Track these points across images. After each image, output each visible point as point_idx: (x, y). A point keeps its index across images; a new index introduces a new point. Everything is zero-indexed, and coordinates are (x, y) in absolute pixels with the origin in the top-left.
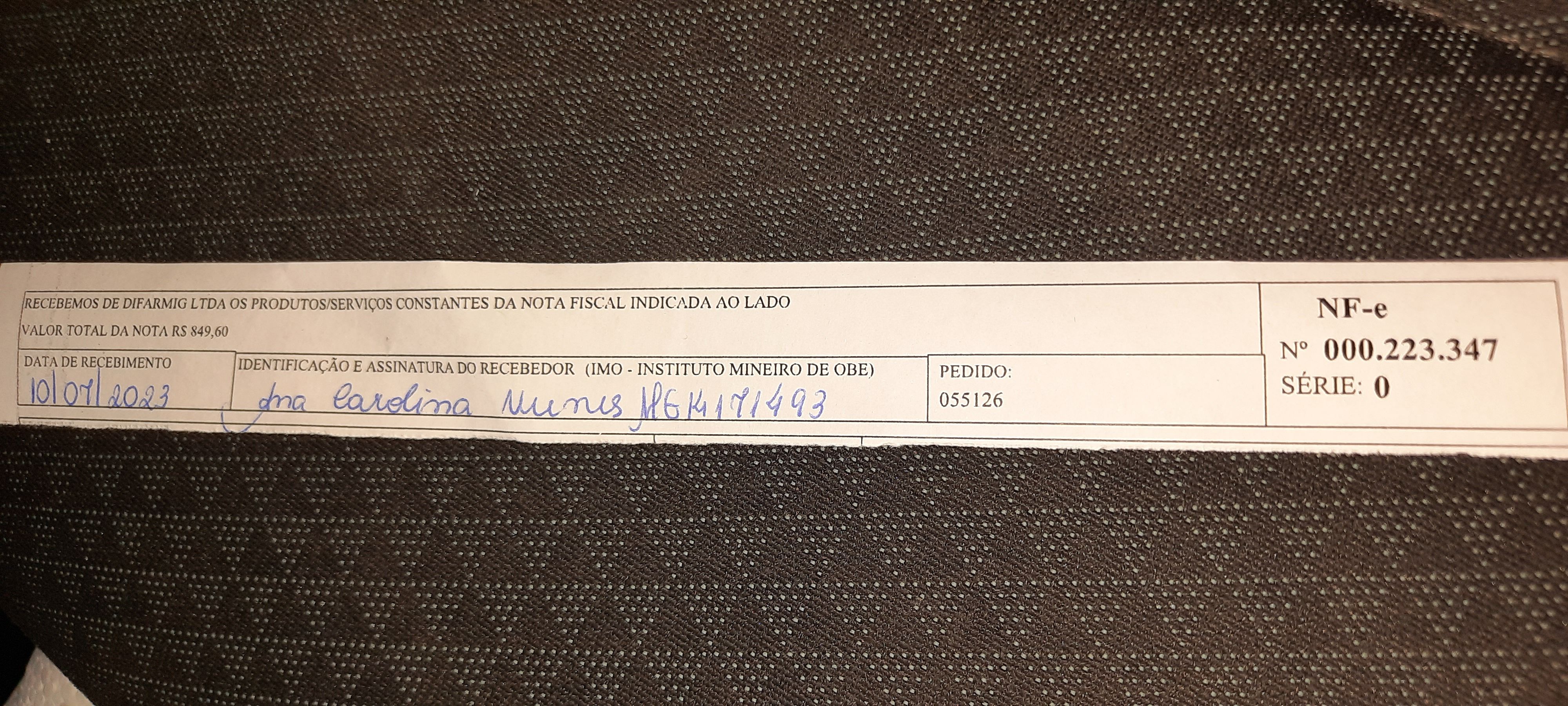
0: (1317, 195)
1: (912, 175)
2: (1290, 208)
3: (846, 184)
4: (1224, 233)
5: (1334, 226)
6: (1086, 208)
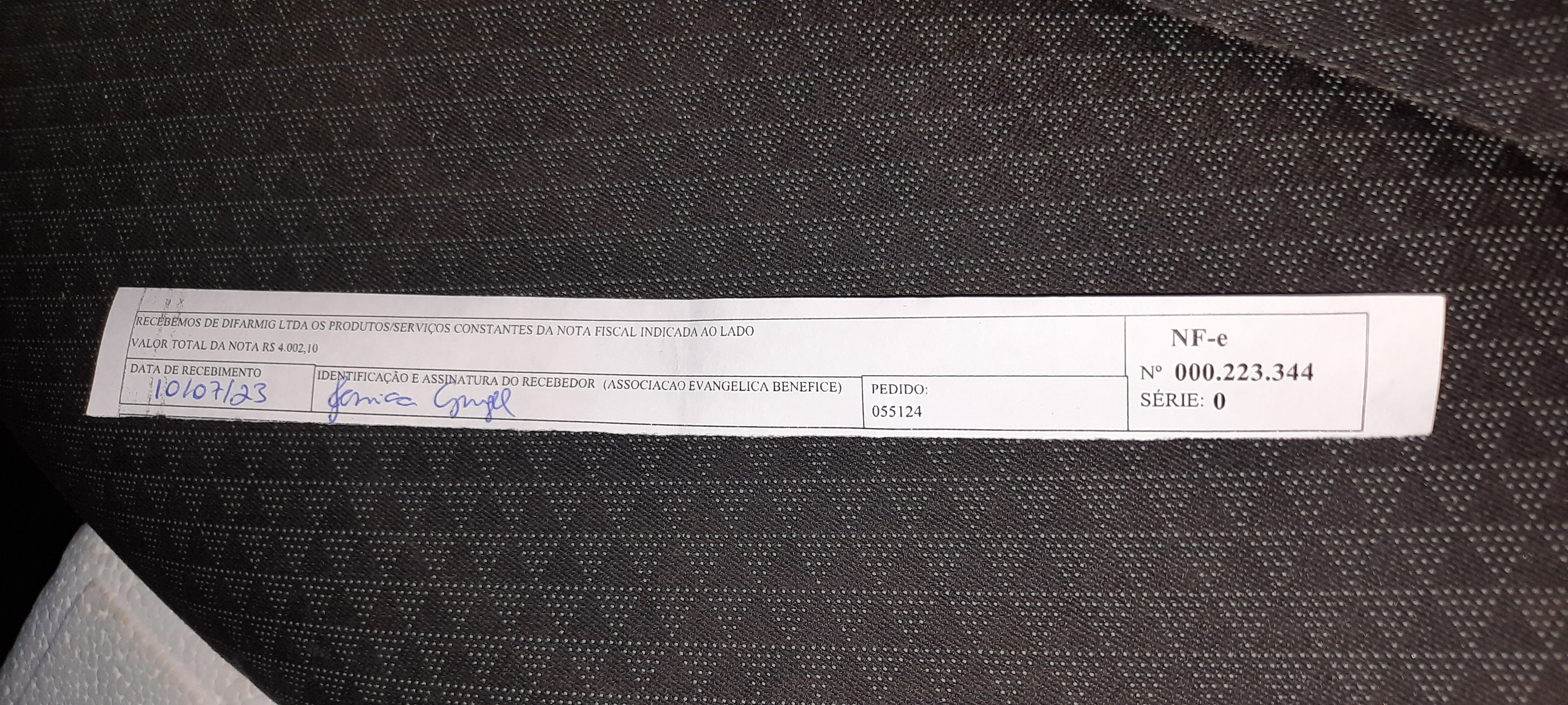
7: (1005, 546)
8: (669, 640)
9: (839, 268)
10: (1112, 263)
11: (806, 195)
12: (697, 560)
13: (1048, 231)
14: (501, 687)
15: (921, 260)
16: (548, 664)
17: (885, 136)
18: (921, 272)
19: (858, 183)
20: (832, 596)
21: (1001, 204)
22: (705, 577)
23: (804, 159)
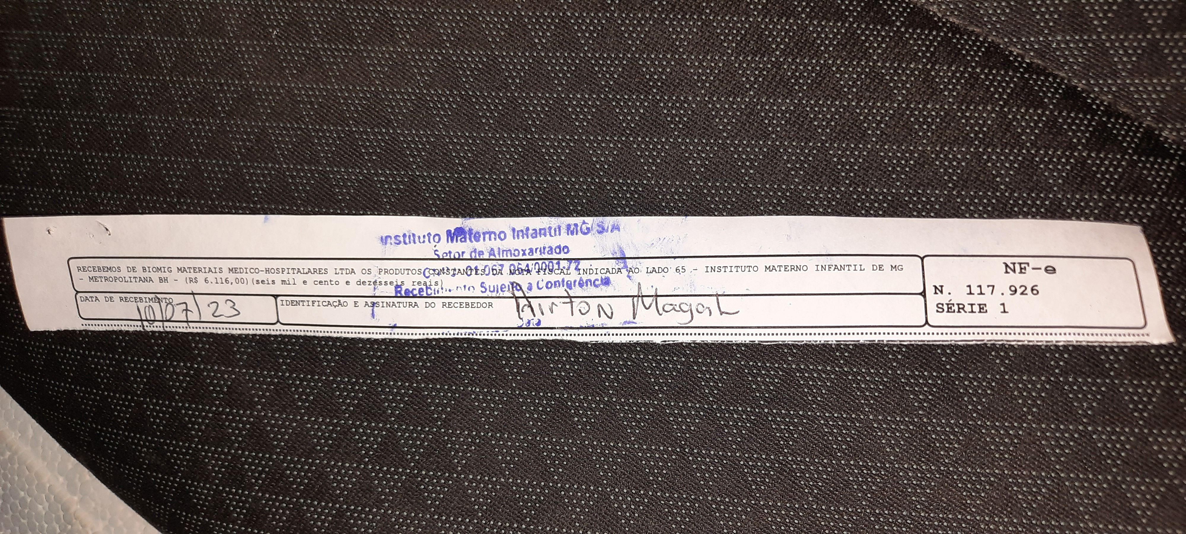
0: (801, 90)
1: (557, 51)
2: (784, 95)
3: (515, 53)
4: (743, 107)
5: (808, 109)
6: (662, 83)
7: (735, 416)
8: (457, 472)
9: (617, 180)
10: (838, 196)
11: (593, 116)
12: (483, 409)
13: (789, 165)
14: (313, 500)
15: (685, 179)
16: (354, 484)
17: (662, 73)
18: (684, 189)
19: (636, 110)
20: (593, 447)
21: (752, 139)
22: (489, 424)
23: (593, 86)
